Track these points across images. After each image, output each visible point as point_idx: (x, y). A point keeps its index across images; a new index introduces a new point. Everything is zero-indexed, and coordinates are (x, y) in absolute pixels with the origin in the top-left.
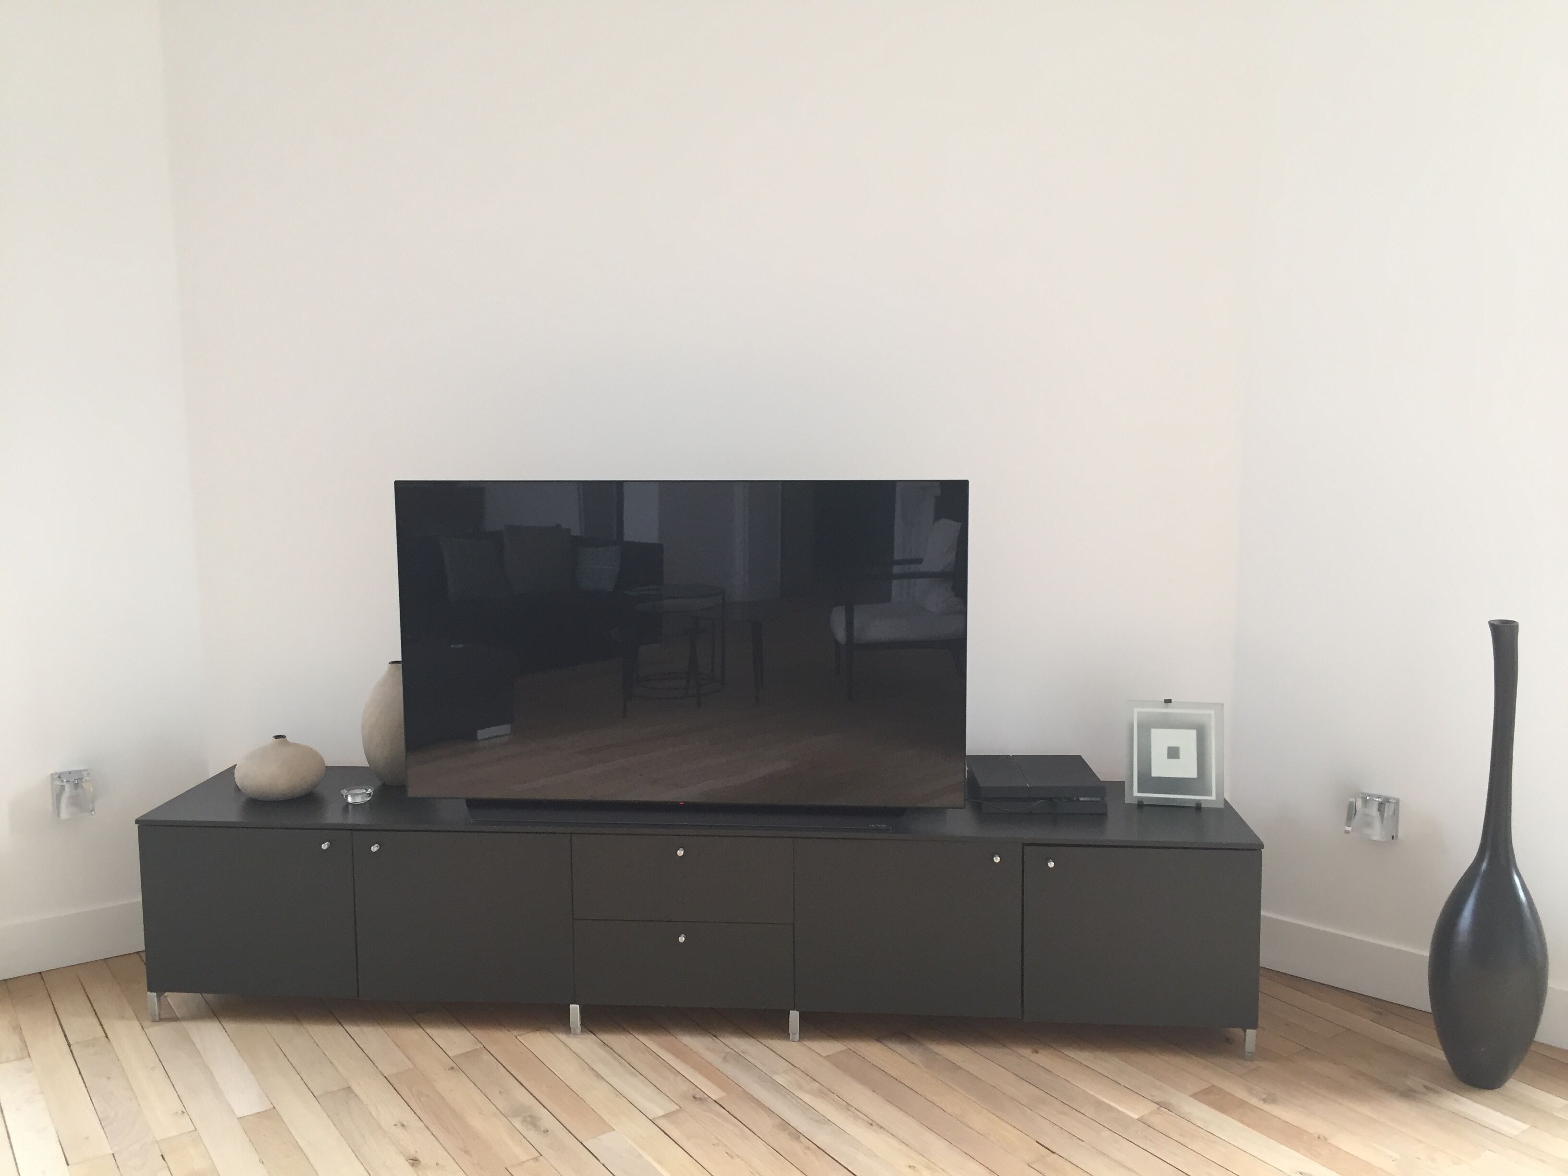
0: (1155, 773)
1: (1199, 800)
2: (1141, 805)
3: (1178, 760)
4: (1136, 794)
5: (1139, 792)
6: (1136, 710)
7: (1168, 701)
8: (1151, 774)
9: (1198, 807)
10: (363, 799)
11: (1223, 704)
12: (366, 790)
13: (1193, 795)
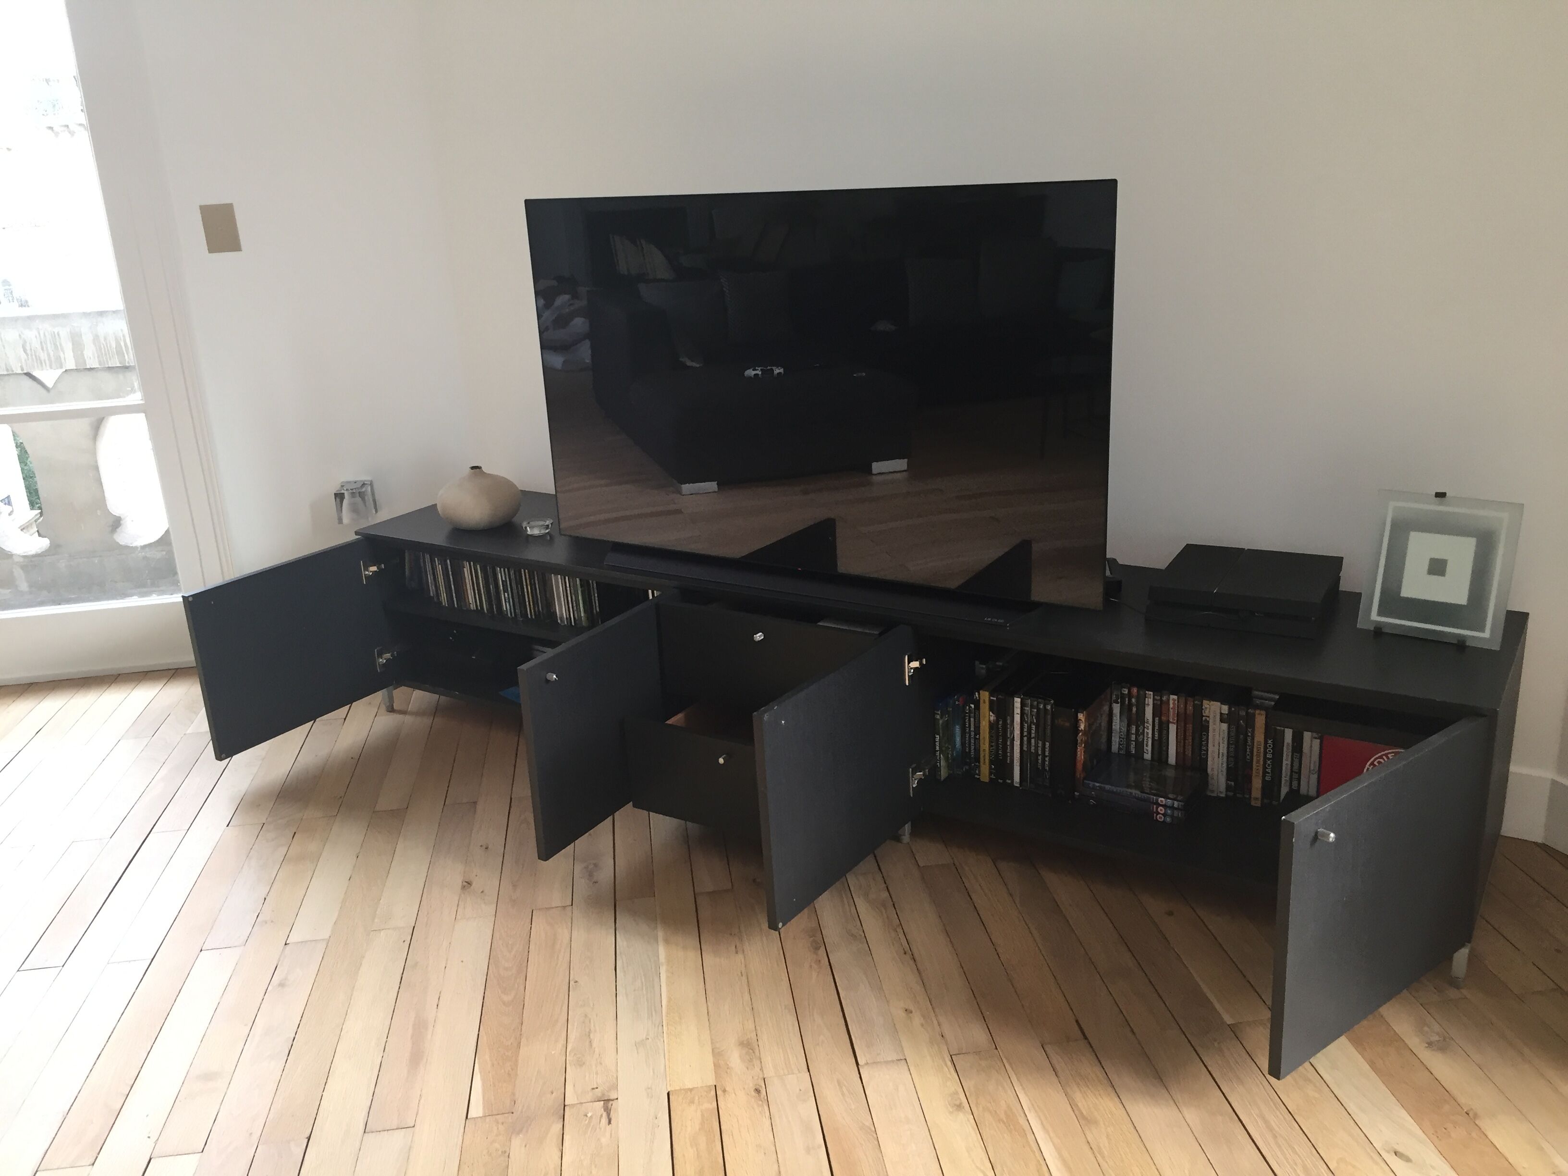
0: (1407, 592)
1: (1464, 636)
2: (1378, 632)
3: (1441, 578)
4: (1374, 616)
5: (1380, 613)
6: (1392, 505)
7: (1441, 495)
8: (1400, 593)
9: (1460, 645)
10: (540, 531)
11: (1523, 504)
12: (544, 521)
13: (1454, 627)
